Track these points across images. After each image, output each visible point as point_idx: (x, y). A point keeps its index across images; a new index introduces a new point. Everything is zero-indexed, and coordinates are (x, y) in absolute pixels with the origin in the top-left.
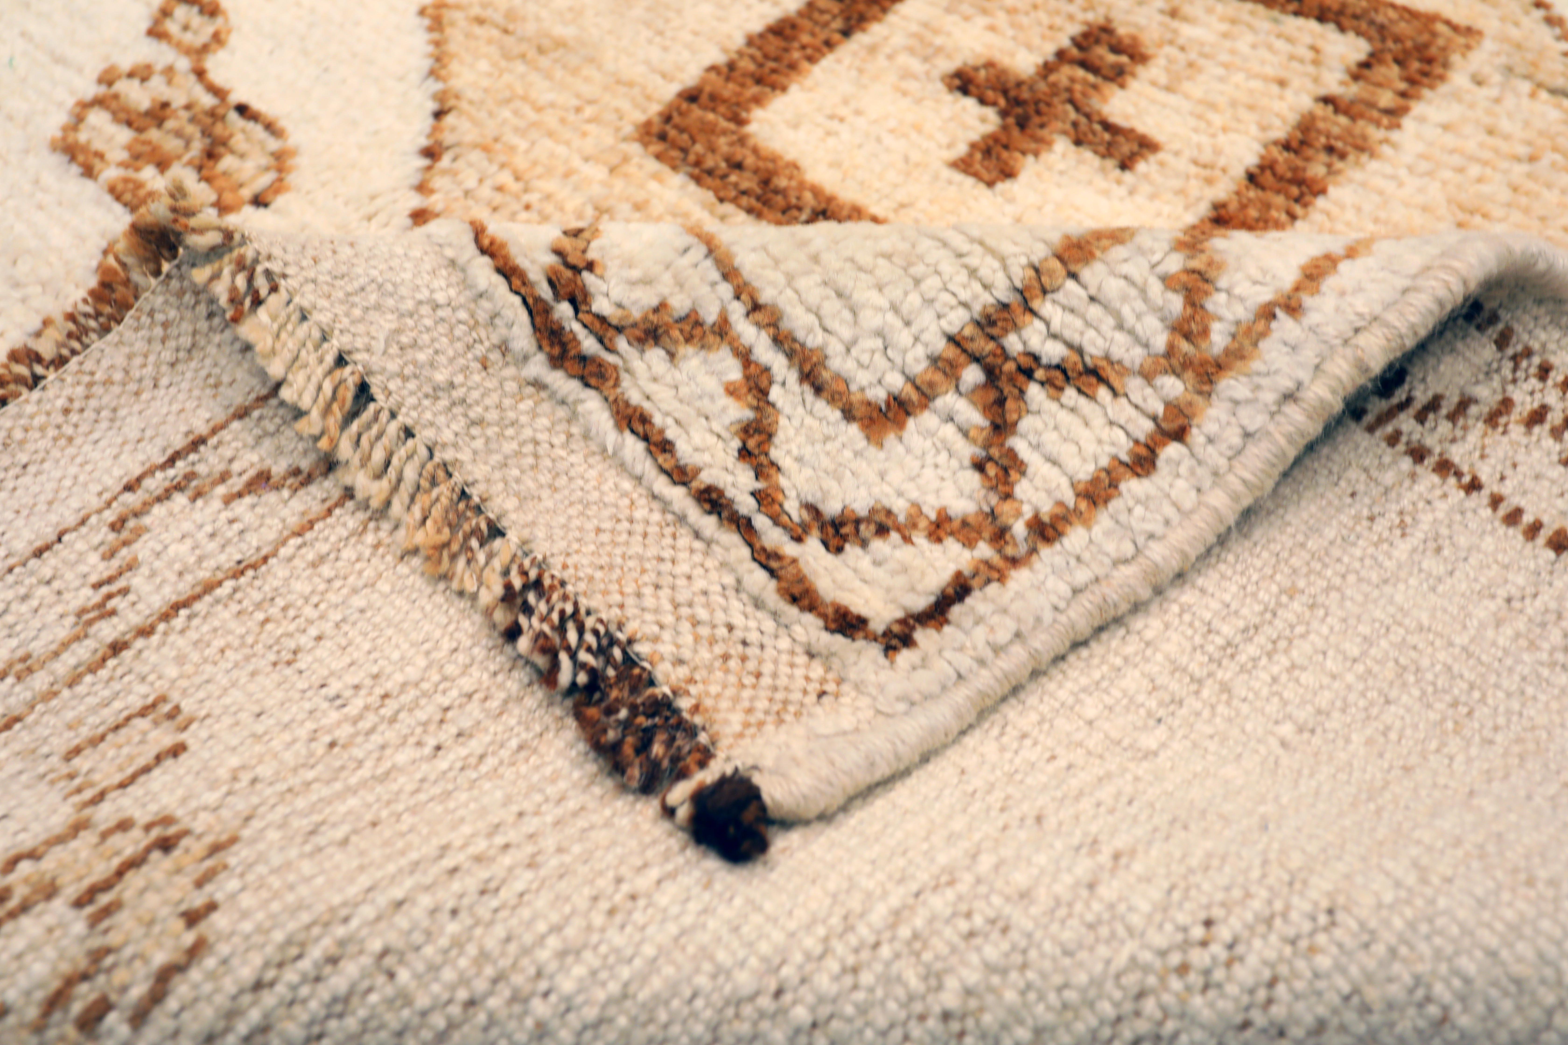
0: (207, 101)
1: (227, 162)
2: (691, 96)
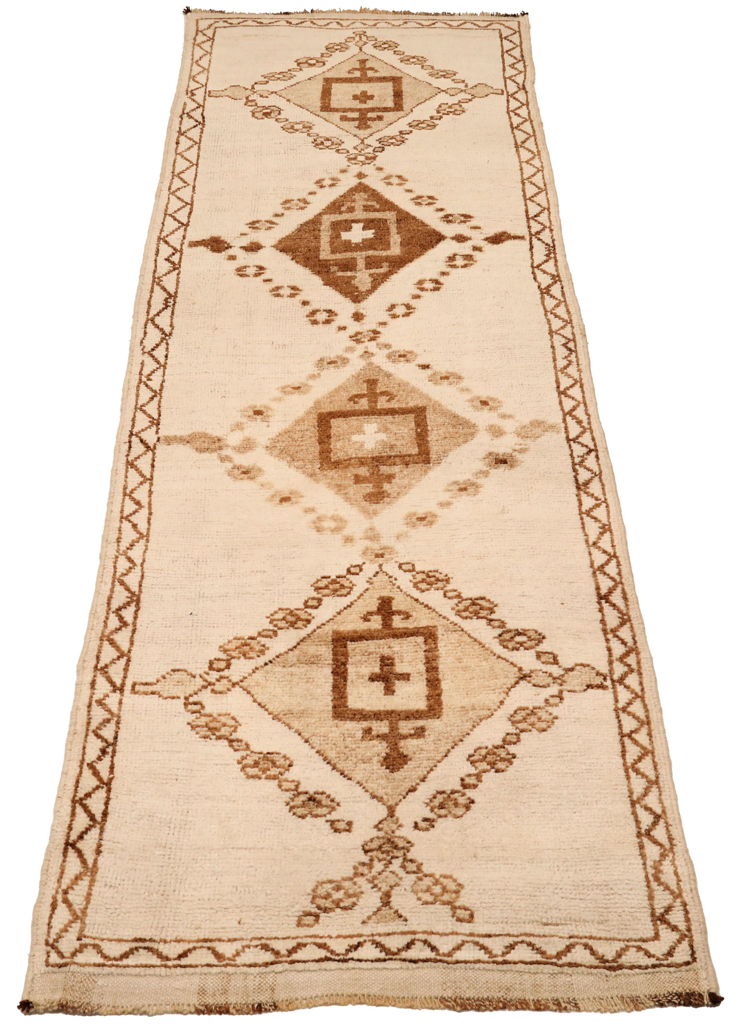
0: (261, 756)
1: (278, 763)
2: (334, 707)
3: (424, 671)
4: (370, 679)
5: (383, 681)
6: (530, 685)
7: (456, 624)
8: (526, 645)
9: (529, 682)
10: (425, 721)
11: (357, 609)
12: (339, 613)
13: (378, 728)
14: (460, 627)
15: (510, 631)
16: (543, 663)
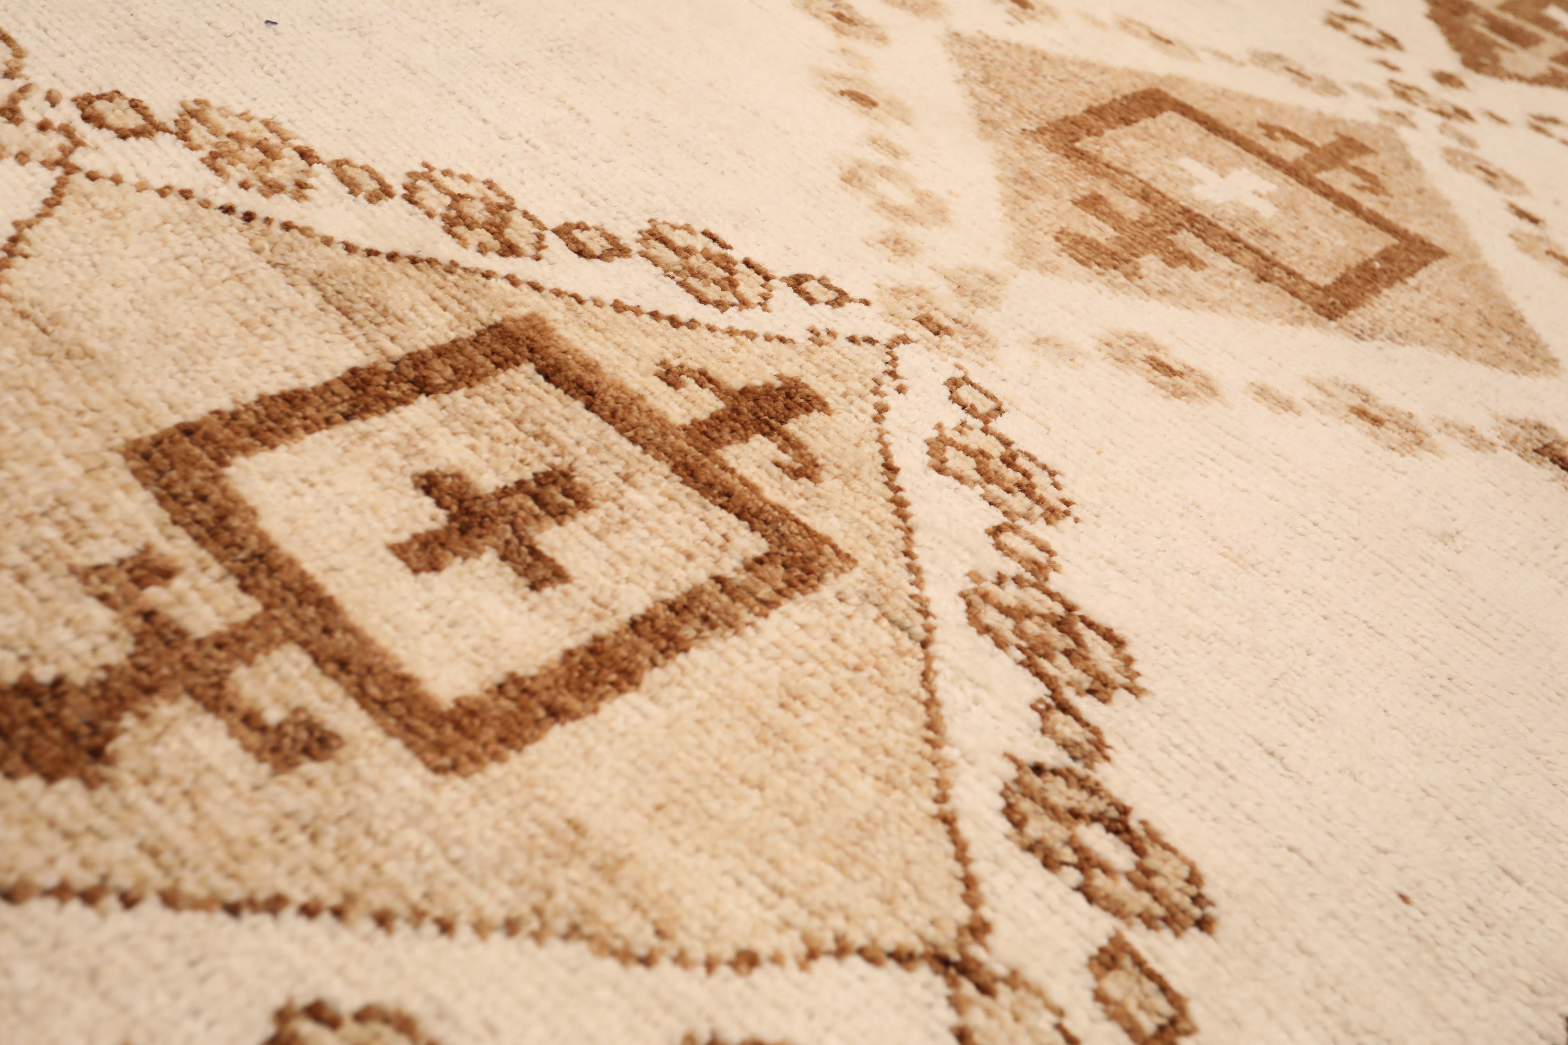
3: (625, 616)
4: (428, 476)
5: (452, 518)
6: (950, 1017)
7: (926, 614)
8: (1100, 880)
9: (956, 1004)
10: (376, 733)
11: (687, 343)
12: (618, 307)
13: (194, 596)
14: (929, 629)
15: (1094, 790)
16: (1100, 997)
